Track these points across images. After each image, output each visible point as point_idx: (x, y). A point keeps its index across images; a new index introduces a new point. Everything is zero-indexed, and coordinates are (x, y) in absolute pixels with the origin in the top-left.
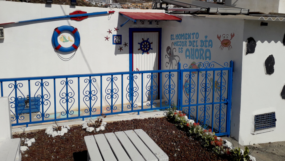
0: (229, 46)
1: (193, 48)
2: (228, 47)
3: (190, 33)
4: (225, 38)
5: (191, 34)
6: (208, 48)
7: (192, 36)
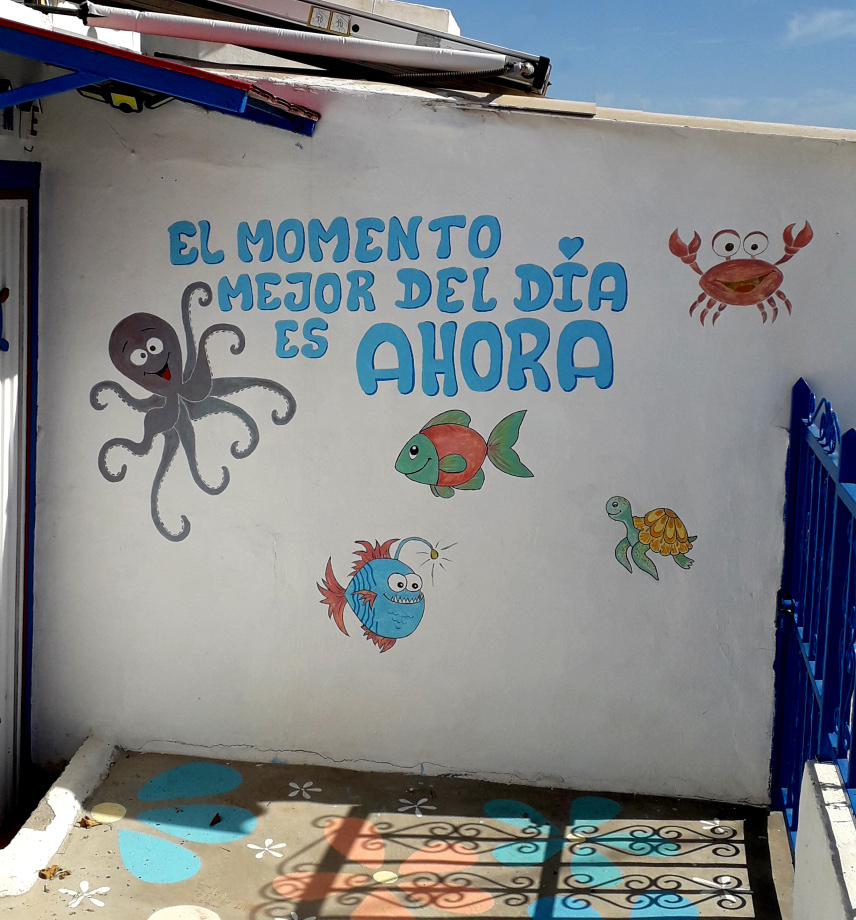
0: (771, 301)
1: (440, 319)
2: (761, 307)
3: (415, 222)
4: (739, 254)
5: (423, 229)
6: (585, 314)
7: (428, 241)
